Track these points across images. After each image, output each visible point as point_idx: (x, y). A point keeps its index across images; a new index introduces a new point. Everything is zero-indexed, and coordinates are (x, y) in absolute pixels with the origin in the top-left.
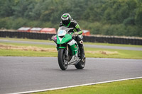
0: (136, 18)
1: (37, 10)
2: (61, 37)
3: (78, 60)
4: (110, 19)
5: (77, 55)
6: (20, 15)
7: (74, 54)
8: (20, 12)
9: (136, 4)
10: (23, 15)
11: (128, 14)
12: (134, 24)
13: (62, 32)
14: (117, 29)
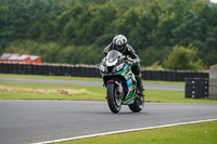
4: (74, 36)
9: (115, 12)
11: (103, 28)
14: (86, 53)
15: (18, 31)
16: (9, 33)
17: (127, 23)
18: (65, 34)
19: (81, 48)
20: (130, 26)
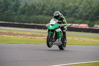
1: (80, 13)
2: (52, 25)
5: (60, 39)
6: (70, 15)
7: (59, 38)
8: (70, 13)
10: (72, 15)
13: (53, 22)
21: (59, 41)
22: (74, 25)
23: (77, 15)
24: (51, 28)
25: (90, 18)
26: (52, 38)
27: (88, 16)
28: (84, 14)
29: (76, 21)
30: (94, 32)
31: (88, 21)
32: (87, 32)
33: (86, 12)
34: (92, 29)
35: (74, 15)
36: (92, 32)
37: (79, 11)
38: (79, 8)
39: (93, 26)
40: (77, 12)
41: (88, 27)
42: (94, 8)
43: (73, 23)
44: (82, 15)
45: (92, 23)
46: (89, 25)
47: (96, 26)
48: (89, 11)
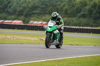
0: (87, 13)
1: (14, 8)
2: (50, 27)
3: (58, 43)
4: (67, 14)
9: (86, 2)
11: (81, 10)
12: (85, 17)
14: (73, 21)
15: (42, 11)
16: (38, 11)
17: (91, 7)
18: (63, 12)
19: (70, 19)
20: (93, 9)
21: (56, 42)
22: (7, 22)
23: (9, 10)
24: (49, 30)
25: (24, 14)
26: (50, 40)
27: (22, 11)
28: (18, 9)
29: (9, 17)
30: (29, 29)
31: (22, 17)
32: (21, 29)
33: (20, 7)
34: (27, 26)
35: (6, 10)
36: (27, 29)
37: (12, 5)
38: (12, 3)
39: (28, 22)
40: (10, 7)
41: (22, 24)
42: (29, 3)
43: (5, 19)
44: (16, 10)
45: (27, 19)
46: (24, 21)
47: (31, 22)
48: (23, 5)
